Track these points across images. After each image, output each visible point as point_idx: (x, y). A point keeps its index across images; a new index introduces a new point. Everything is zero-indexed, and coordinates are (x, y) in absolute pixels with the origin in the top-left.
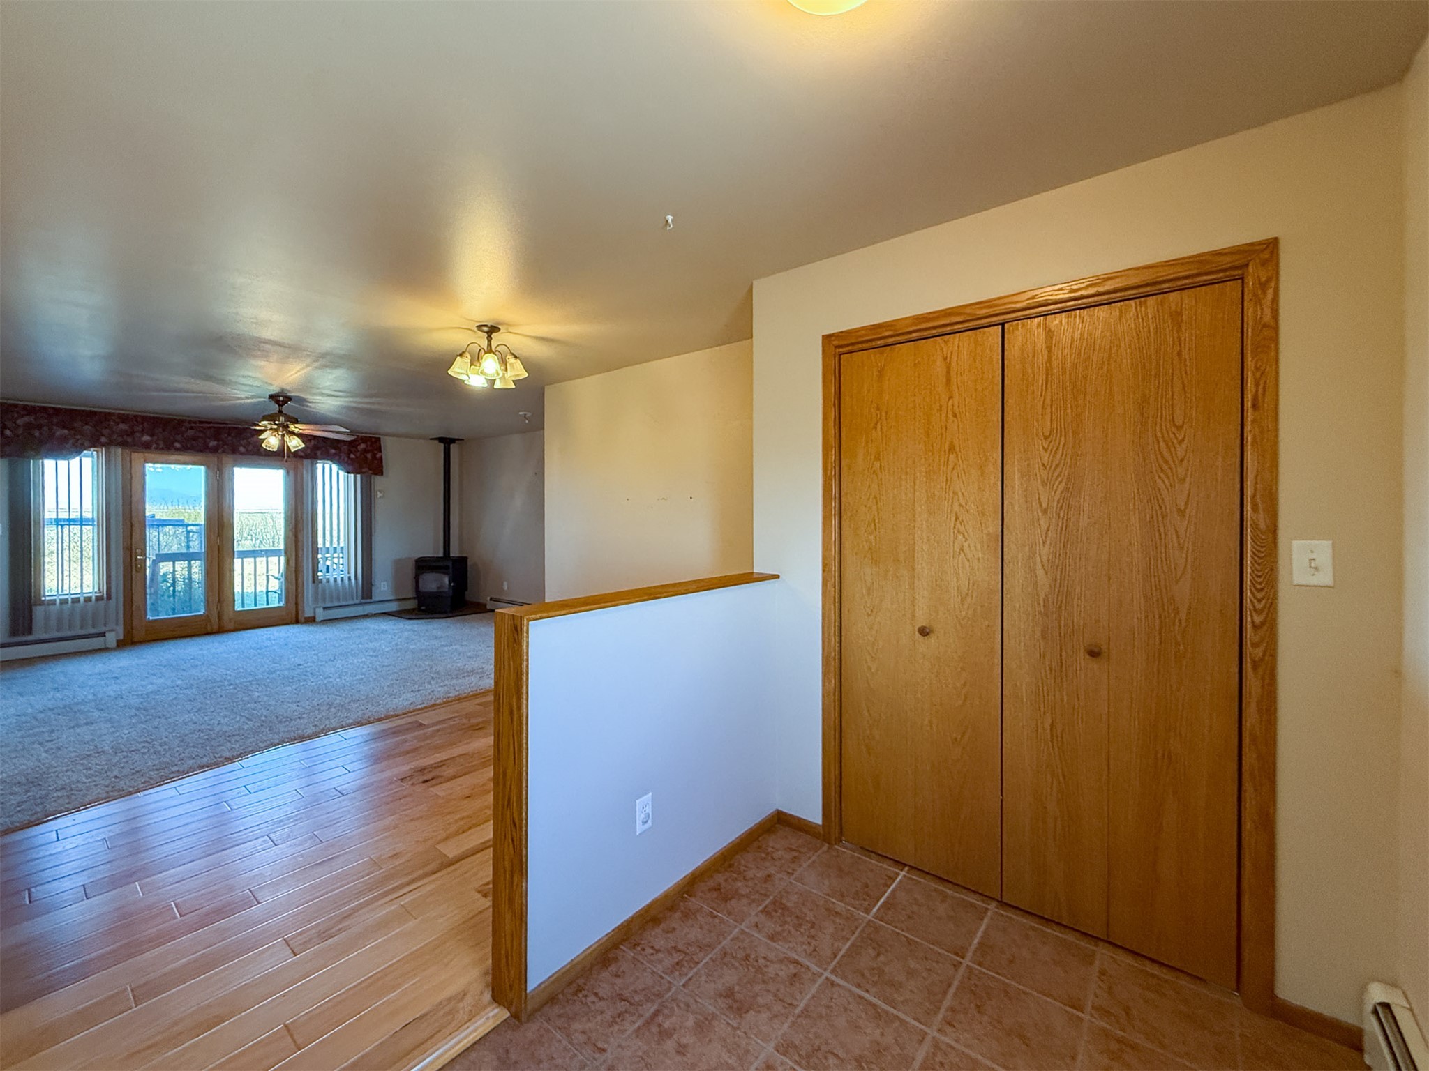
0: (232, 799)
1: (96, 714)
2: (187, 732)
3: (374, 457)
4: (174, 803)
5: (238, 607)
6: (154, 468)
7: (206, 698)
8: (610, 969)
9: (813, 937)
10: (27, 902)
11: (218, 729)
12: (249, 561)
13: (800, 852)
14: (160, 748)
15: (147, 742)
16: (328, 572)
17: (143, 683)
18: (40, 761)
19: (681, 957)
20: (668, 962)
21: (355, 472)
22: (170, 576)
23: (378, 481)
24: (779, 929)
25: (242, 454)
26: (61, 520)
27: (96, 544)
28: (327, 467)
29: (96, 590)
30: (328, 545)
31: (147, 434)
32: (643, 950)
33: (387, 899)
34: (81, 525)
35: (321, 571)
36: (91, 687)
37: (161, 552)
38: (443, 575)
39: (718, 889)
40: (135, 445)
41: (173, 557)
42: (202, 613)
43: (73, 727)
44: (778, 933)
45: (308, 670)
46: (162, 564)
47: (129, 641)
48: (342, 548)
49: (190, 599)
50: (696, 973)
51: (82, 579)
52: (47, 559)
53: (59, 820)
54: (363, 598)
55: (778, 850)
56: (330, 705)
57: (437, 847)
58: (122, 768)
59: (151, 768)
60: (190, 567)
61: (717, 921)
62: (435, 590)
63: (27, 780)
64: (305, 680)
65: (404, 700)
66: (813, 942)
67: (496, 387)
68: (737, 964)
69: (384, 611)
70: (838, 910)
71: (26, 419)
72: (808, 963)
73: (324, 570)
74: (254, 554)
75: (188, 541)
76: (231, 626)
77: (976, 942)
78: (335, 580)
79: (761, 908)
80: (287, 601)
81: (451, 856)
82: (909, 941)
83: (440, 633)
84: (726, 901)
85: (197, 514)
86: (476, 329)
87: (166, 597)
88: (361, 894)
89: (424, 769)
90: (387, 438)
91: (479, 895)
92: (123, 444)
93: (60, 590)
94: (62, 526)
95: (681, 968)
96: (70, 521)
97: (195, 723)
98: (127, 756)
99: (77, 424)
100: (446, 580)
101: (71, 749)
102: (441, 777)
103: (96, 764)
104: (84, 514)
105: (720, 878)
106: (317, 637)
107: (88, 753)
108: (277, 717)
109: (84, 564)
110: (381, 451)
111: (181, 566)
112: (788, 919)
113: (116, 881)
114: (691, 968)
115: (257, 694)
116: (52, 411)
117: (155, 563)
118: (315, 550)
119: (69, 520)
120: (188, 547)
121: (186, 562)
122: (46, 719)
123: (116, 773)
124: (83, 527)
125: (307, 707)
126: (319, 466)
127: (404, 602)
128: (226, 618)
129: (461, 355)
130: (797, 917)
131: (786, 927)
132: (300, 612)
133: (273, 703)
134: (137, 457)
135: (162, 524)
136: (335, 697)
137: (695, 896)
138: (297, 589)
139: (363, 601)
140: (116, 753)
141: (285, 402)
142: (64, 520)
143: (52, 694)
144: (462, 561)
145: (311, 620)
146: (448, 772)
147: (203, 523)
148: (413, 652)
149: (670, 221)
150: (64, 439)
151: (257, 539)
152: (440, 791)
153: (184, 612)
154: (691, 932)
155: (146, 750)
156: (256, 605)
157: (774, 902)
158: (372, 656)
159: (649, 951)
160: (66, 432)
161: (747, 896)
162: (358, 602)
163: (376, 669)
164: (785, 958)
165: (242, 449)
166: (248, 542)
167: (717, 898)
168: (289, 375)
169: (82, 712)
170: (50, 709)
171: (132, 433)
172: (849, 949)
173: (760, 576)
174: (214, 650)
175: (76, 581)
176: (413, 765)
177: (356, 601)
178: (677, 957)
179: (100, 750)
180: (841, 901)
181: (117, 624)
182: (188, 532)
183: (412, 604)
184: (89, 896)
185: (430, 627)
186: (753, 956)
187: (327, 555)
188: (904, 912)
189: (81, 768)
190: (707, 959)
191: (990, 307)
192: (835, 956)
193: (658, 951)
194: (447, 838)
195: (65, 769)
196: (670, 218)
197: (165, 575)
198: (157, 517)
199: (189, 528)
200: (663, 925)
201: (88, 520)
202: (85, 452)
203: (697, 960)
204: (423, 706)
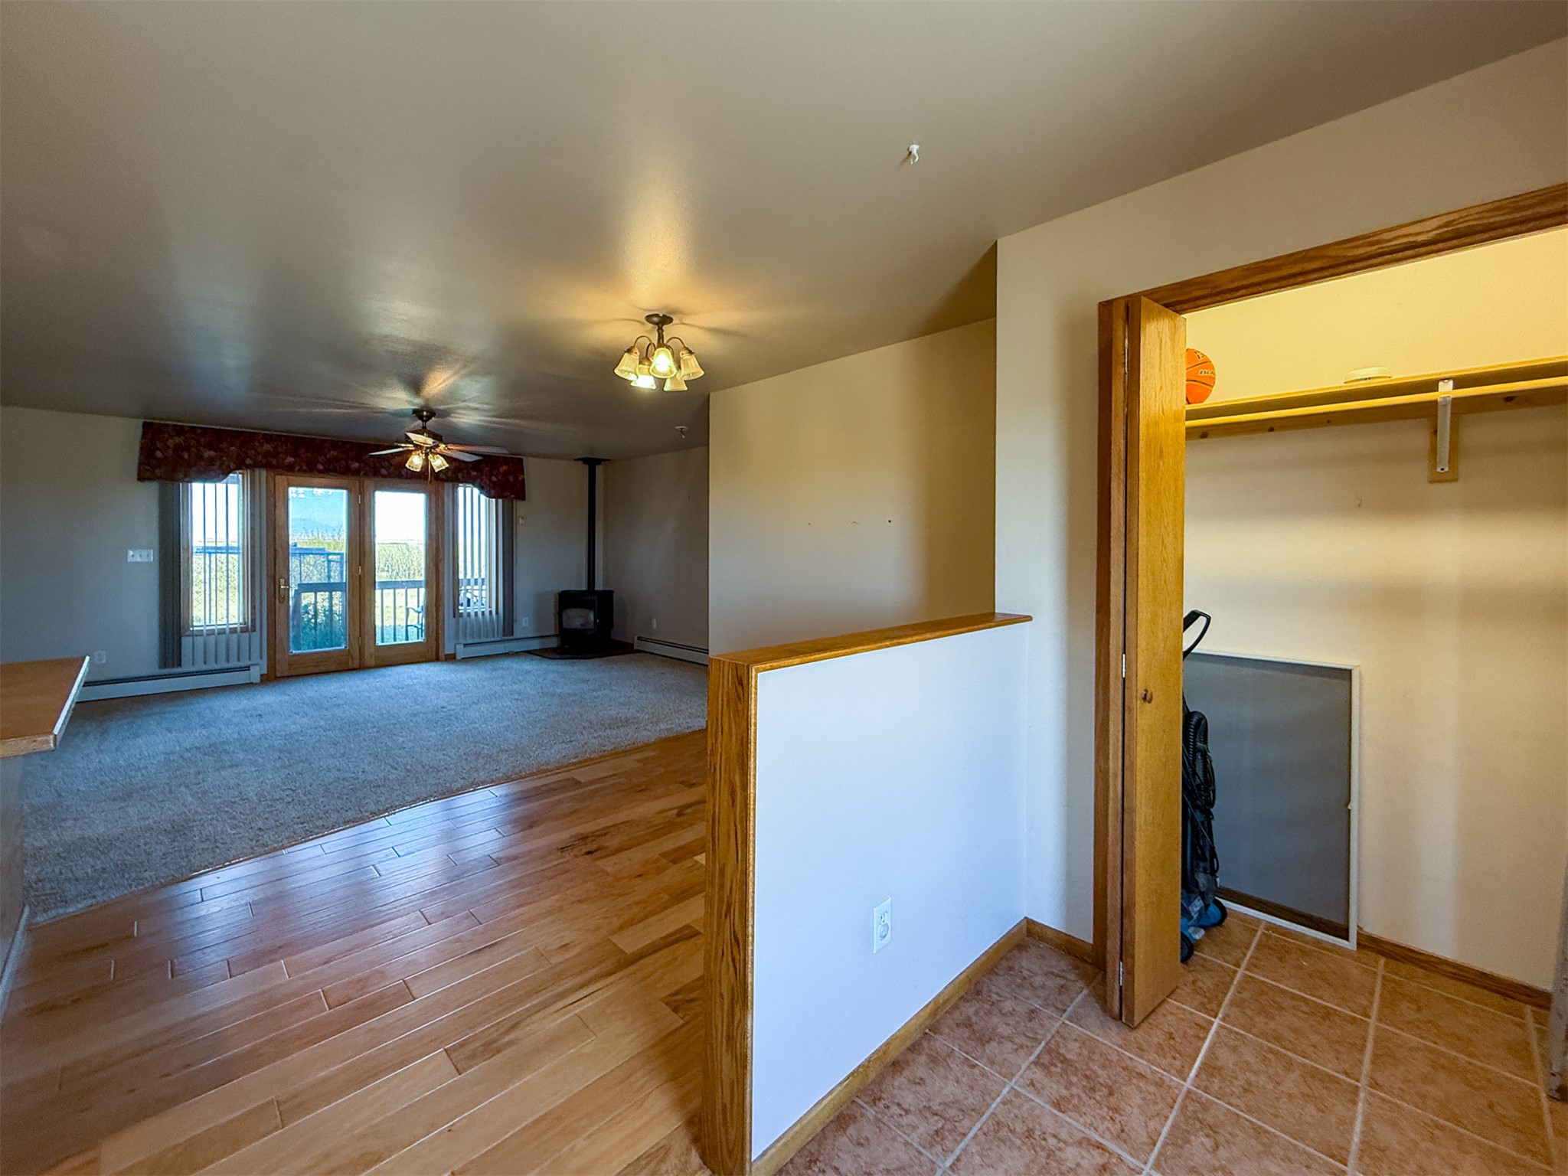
0: (379, 862)
1: (241, 756)
2: (331, 780)
3: (516, 478)
4: (320, 863)
5: (379, 643)
6: (296, 492)
7: (350, 742)
8: (848, 1132)
9: (1116, 1110)
10: (170, 976)
11: (362, 777)
12: (388, 593)
13: (1067, 979)
14: (304, 798)
15: (291, 789)
16: (469, 605)
17: (287, 722)
18: (186, 807)
19: (940, 1125)
20: (924, 1128)
21: (496, 497)
22: (311, 608)
23: (520, 507)
24: (1064, 1092)
25: (383, 476)
26: (208, 548)
27: (241, 573)
28: (468, 490)
29: (241, 621)
30: (469, 577)
31: (291, 456)
32: (888, 1107)
33: (560, 1005)
34: (228, 553)
35: (462, 605)
36: (237, 725)
37: (303, 582)
38: (587, 611)
39: (968, 1024)
40: (278, 468)
41: (314, 588)
42: (343, 647)
43: (218, 769)
44: (1063, 1098)
45: (452, 712)
46: (303, 595)
47: (272, 677)
48: (483, 580)
49: (331, 632)
50: (965, 1150)
51: (228, 609)
52: (195, 589)
53: (204, 878)
54: (504, 635)
55: (1036, 974)
56: (478, 755)
57: (614, 939)
58: (267, 819)
59: (295, 820)
60: (331, 598)
61: (977, 1071)
62: (580, 627)
63: (173, 828)
64: (449, 725)
65: (555, 753)
66: (1118, 1118)
67: (666, 389)
68: (1018, 1142)
69: (525, 649)
70: (1141, 1069)
71: (177, 440)
72: (1120, 1152)
73: (465, 603)
74: (393, 585)
75: (329, 571)
76: (373, 662)
77: (1356, 1139)
78: (476, 613)
79: (1032, 1058)
80: (428, 636)
81: (628, 951)
82: (1258, 1131)
83: (586, 676)
84: (983, 1045)
85: (339, 542)
86: (644, 321)
87: (307, 630)
88: (529, 995)
89: (587, 837)
90: (530, 459)
91: (668, 1010)
92: (268, 466)
93: (207, 621)
94: (210, 553)
95: (943, 1139)
96: (217, 550)
97: (339, 770)
98: (272, 806)
99: (224, 445)
100: (592, 616)
101: (217, 794)
102: (607, 847)
103: (241, 813)
104: (230, 543)
105: (970, 1009)
106: (459, 676)
107: (233, 800)
108: (423, 767)
109: (230, 594)
110: (523, 474)
111: (323, 596)
112: (1074, 1079)
113: (261, 957)
114: (958, 1143)
115: (401, 739)
116: (199, 431)
117: (298, 593)
118: (456, 583)
119: (216, 548)
120: (329, 577)
121: (327, 593)
122: (193, 759)
123: (260, 824)
124: (230, 556)
125: (454, 756)
126: (461, 490)
127: (546, 640)
128: (367, 654)
129: (629, 351)
130: (1086, 1076)
131: (1074, 1090)
132: (441, 649)
133: (419, 749)
134: (281, 479)
135: (304, 553)
136: (481, 746)
137: (941, 1034)
138: (437, 624)
139: (506, 638)
140: (260, 801)
141: (429, 418)
142: (212, 548)
143: (198, 731)
144: (608, 595)
145: (451, 658)
146: (612, 842)
147: (344, 551)
148: (560, 696)
149: (915, 152)
150: (211, 462)
151: (393, 570)
152: (609, 865)
153: (326, 646)
154: (946, 1088)
155: (290, 800)
156: (395, 640)
157: (1048, 1050)
158: (517, 700)
159: (895, 1109)
160: (212, 453)
161: (1010, 1039)
162: (499, 639)
163: (523, 716)
164: (1084, 1138)
165: (384, 471)
166: (385, 574)
167: (969, 1038)
168: (436, 385)
169: (227, 752)
170: (196, 747)
171: (276, 454)
172: (1171, 1134)
173: (1004, 618)
174: (354, 688)
175: (222, 611)
176: (573, 831)
177: (497, 638)
178: (937, 1123)
179: (245, 797)
180: (1142, 1057)
181: (261, 658)
182: (329, 561)
183: (553, 643)
184: (234, 972)
185: (576, 668)
186: (1037, 1133)
187: (468, 587)
188: (1235, 1082)
189: (225, 817)
190: (975, 1129)
191: (1372, 244)
192: (1154, 1144)
193: (907, 1112)
194: (621, 928)
195: (209, 817)
196: (915, 148)
197: (306, 606)
198: (299, 546)
199: (330, 557)
200: (906, 1073)
201: (233, 548)
202: (231, 475)
203: (963, 1131)
204: (576, 760)
